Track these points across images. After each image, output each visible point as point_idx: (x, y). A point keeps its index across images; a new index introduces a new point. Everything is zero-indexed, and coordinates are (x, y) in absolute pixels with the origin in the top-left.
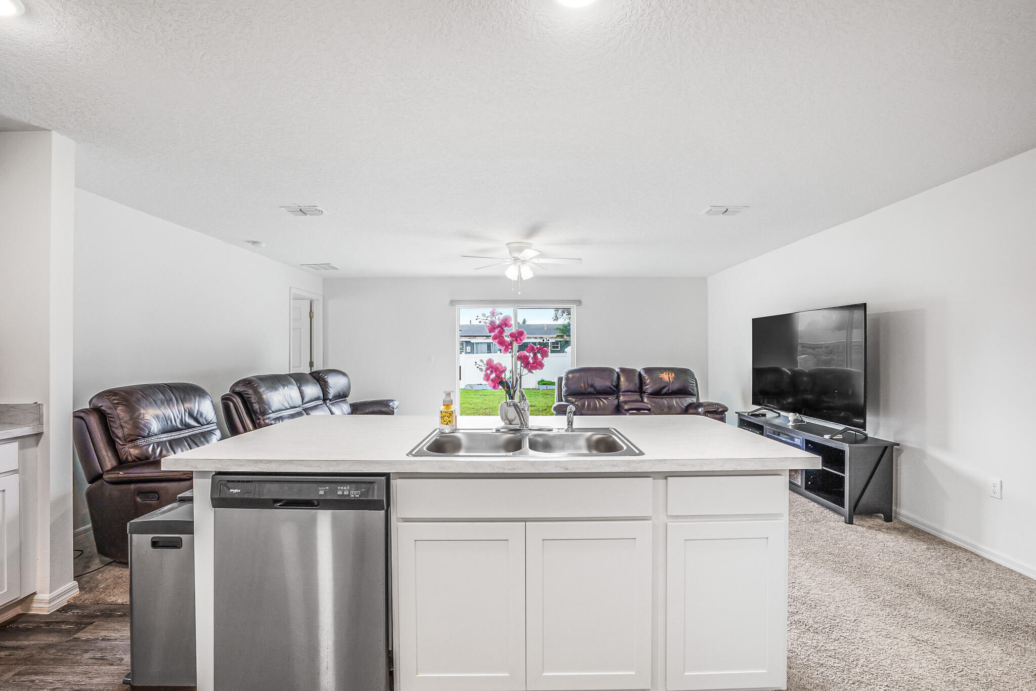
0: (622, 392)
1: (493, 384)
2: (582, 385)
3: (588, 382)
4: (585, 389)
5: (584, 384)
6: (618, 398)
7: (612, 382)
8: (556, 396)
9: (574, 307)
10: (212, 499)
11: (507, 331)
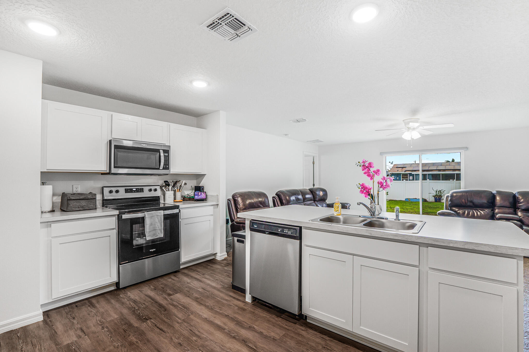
0: (498, 206)
1: (365, 195)
2: (463, 201)
3: (467, 200)
4: (466, 203)
5: (465, 200)
6: (493, 210)
7: (489, 200)
8: (444, 207)
9: (463, 151)
10: (250, 228)
11: (372, 170)
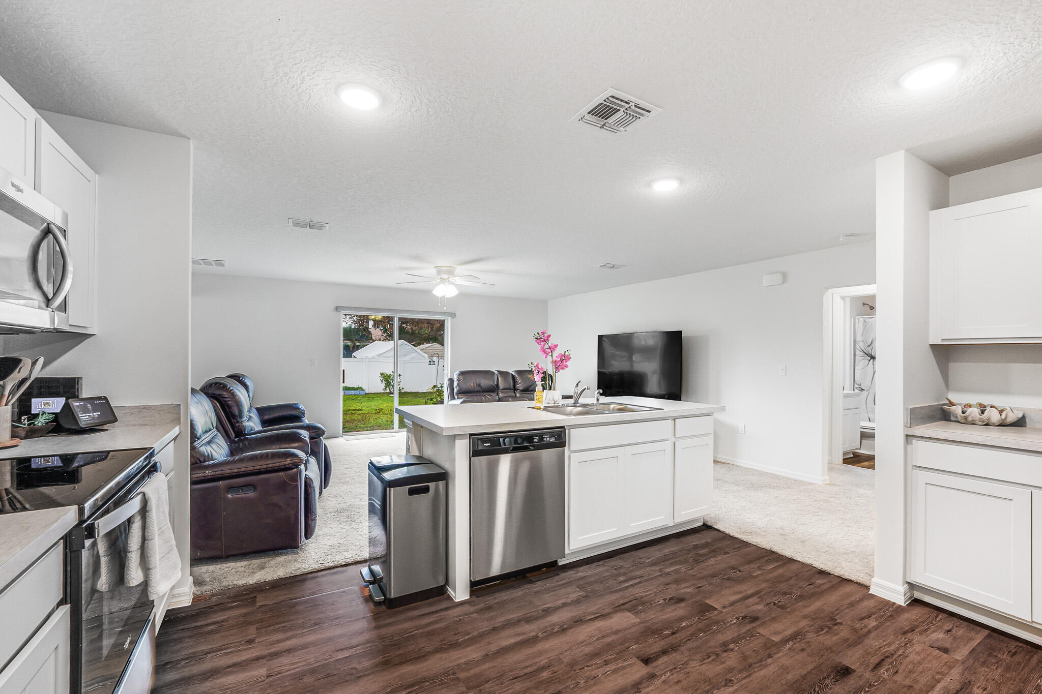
0: (501, 390)
2: (472, 385)
3: (476, 382)
4: (474, 387)
5: (474, 384)
6: (498, 394)
7: (494, 382)
9: (448, 318)
10: (472, 451)
